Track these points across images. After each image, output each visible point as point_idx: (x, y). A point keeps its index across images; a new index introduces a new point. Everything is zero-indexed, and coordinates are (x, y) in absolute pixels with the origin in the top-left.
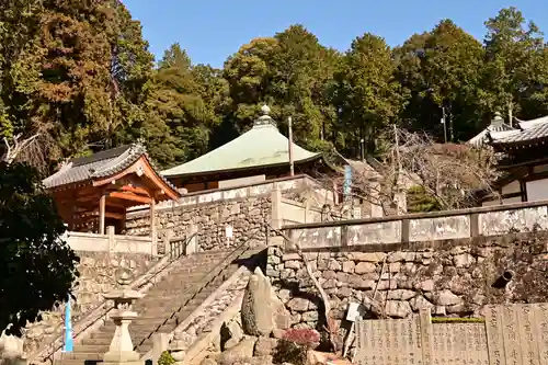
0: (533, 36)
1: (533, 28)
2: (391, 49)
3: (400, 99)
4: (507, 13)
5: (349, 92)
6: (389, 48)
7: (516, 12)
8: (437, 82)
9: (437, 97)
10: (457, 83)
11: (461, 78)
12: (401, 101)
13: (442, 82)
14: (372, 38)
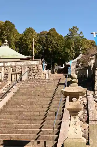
0: (81, 35)
1: (81, 33)
2: (37, 33)
3: (39, 48)
4: (75, 27)
5: (24, 44)
6: (36, 33)
7: (77, 28)
8: (50, 45)
9: (50, 49)
10: (56, 46)
11: (57, 45)
12: (39, 49)
13: (51, 45)
14: (32, 29)
